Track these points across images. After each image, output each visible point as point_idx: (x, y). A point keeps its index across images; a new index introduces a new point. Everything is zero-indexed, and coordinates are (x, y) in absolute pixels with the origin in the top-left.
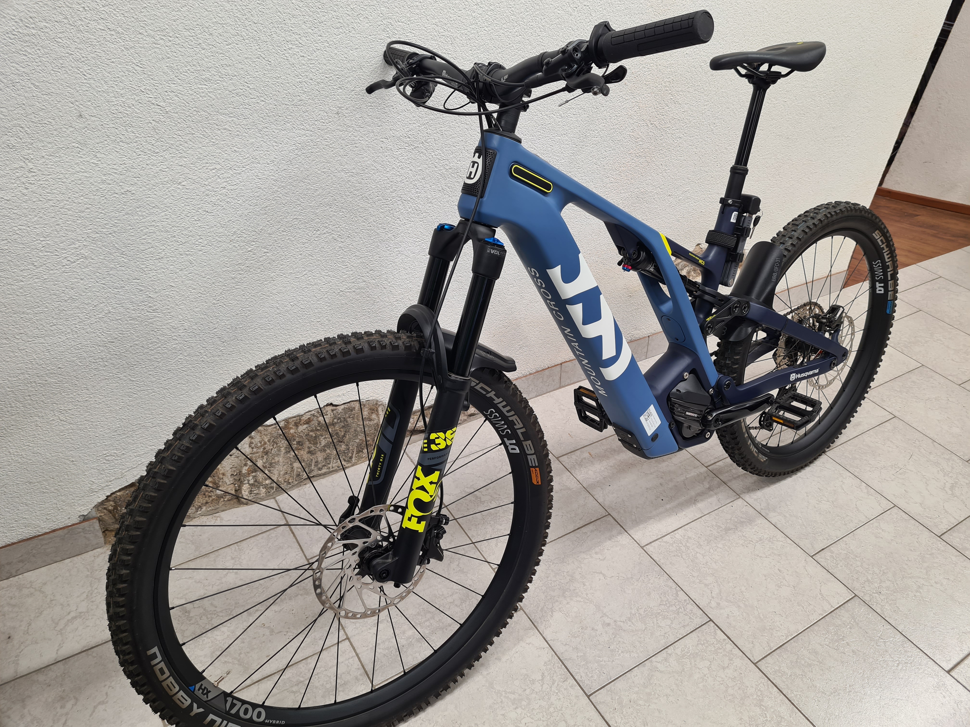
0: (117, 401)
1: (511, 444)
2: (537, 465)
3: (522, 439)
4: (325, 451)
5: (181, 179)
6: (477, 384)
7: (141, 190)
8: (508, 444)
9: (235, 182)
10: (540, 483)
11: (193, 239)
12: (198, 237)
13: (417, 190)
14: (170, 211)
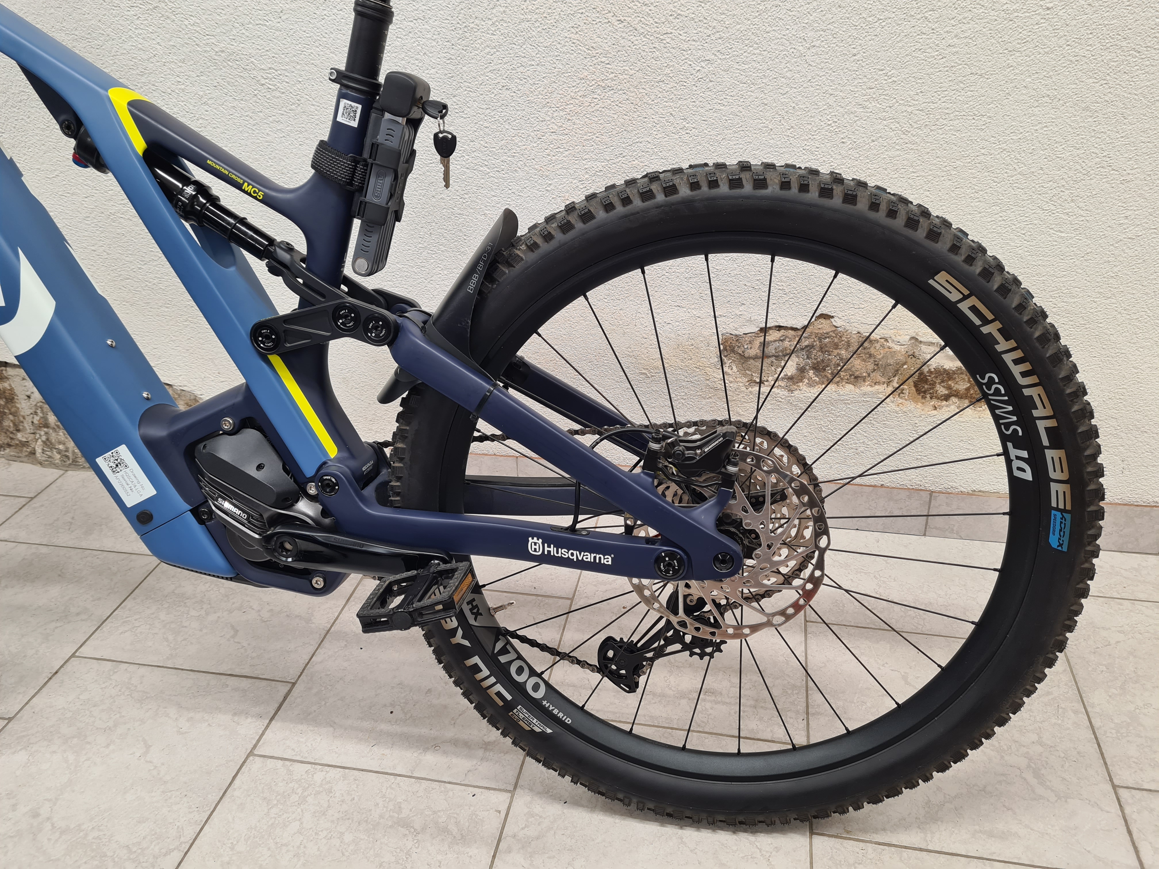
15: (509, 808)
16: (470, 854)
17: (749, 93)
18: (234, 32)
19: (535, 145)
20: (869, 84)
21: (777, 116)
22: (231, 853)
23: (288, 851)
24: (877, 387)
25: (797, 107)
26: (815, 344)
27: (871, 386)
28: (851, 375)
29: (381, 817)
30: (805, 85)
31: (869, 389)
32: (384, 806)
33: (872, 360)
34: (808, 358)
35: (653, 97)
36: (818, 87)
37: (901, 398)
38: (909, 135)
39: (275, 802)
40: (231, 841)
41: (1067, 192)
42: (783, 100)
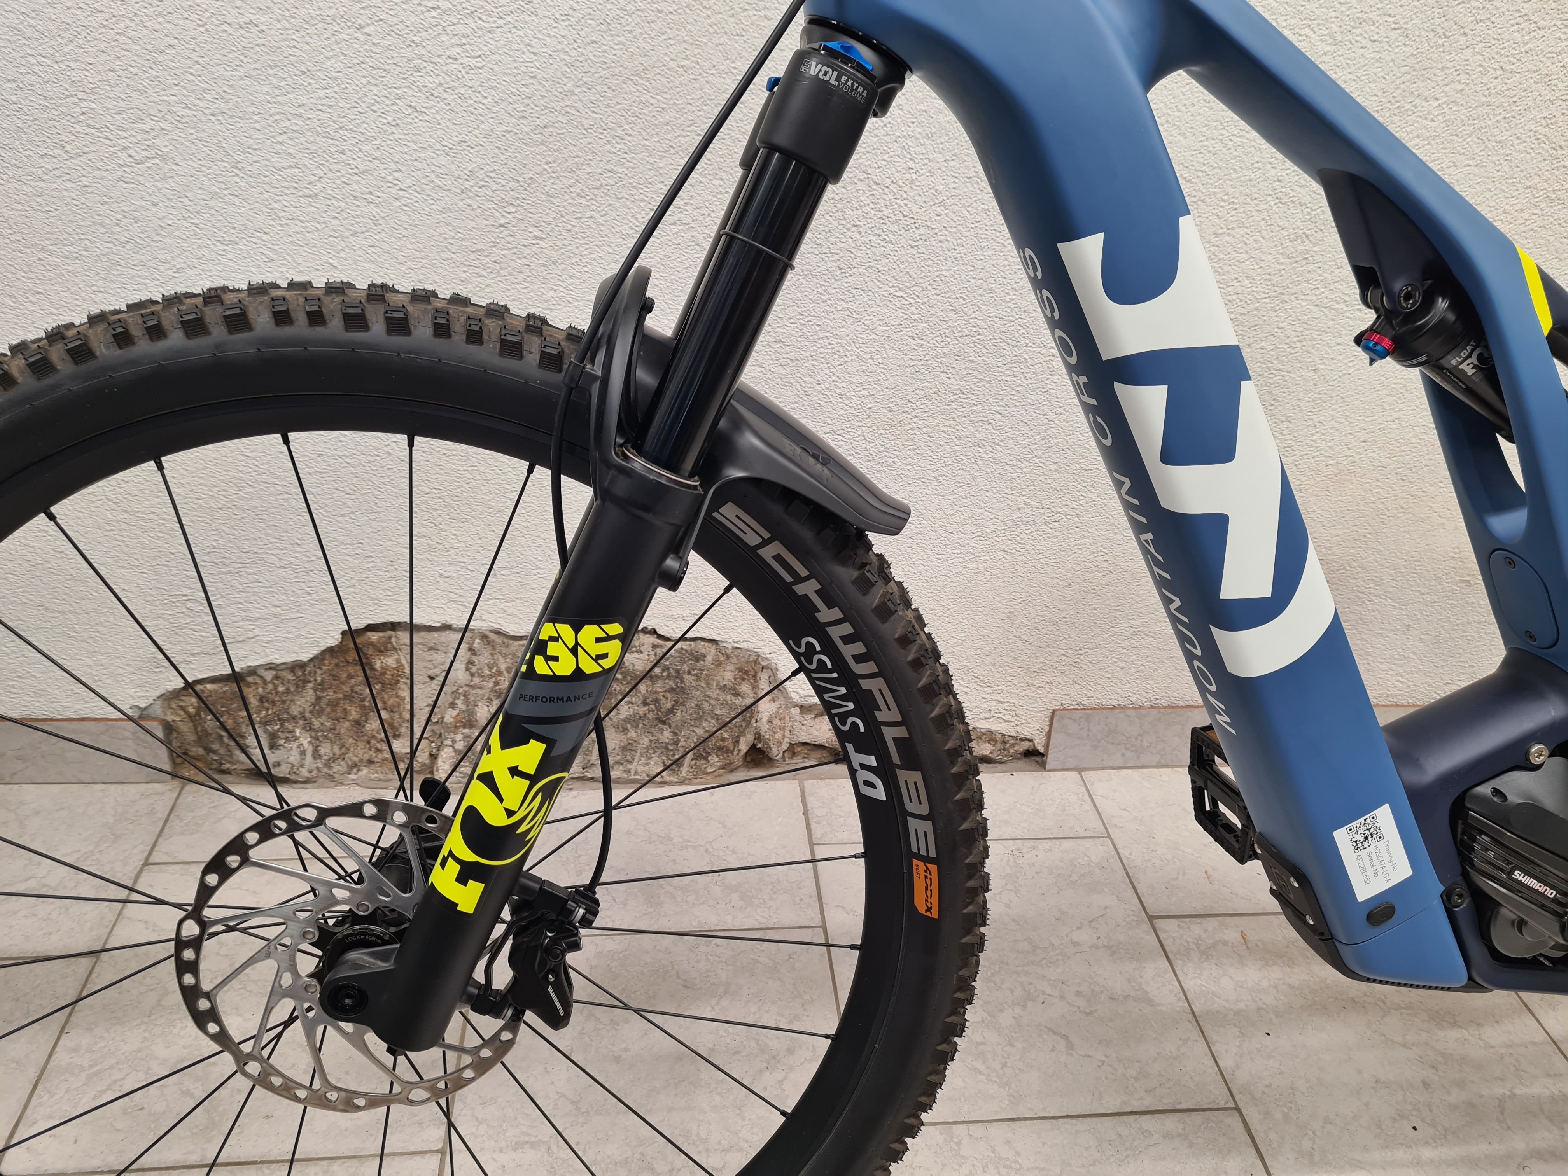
0: (215, 490)
1: (864, 767)
2: (933, 854)
3: (896, 759)
4: (625, 730)
5: (363, 17)
6: (765, 543)
7: (279, 26)
8: (856, 766)
9: (480, 49)
10: (935, 914)
11: (382, 166)
12: (393, 166)
13: (911, 164)
14: (336, 89)
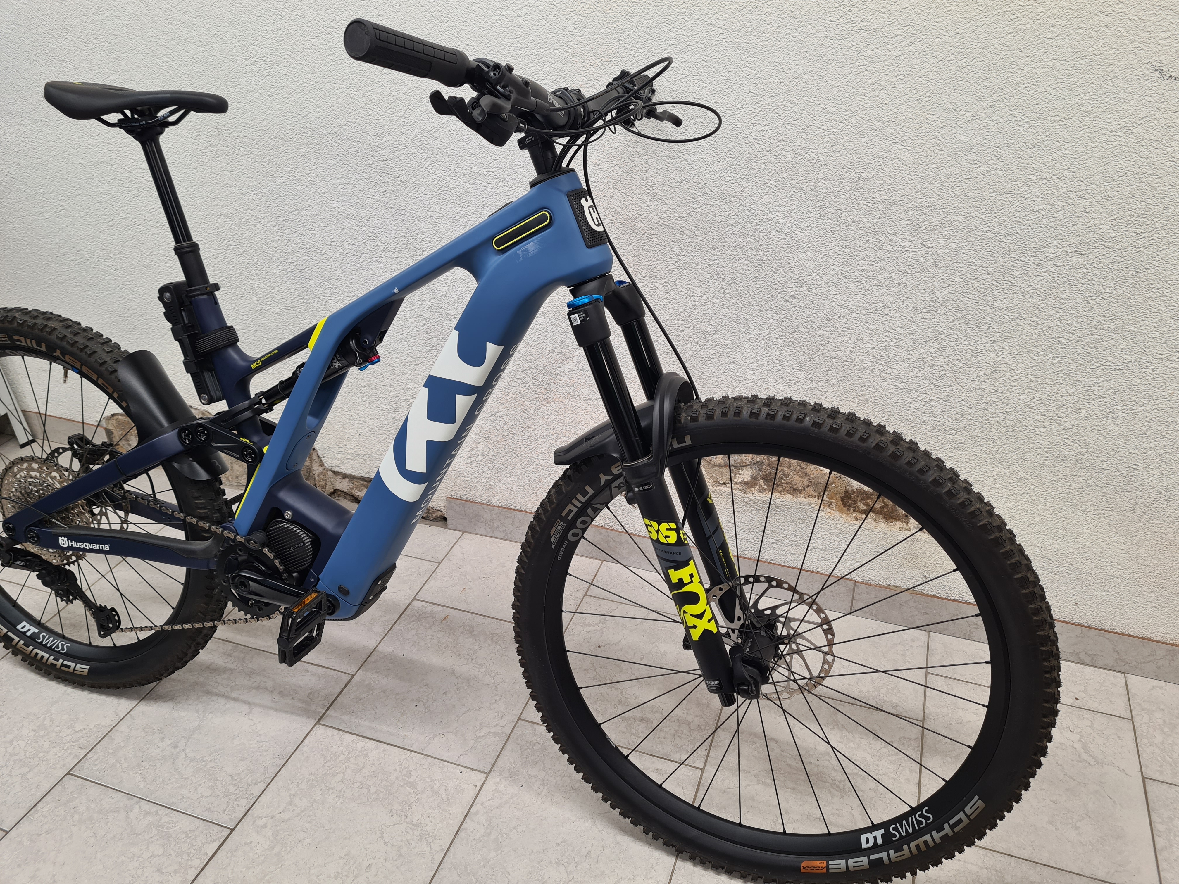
15: (483, 784)
16: (450, 812)
17: (713, 281)
18: (352, 201)
19: (560, 297)
20: (801, 284)
21: (734, 298)
22: (296, 789)
23: (333, 793)
24: (810, 499)
25: (748, 294)
26: (764, 461)
27: (806, 498)
28: (790, 488)
29: (397, 778)
30: (753, 280)
31: (804, 500)
32: (400, 772)
33: (807, 478)
34: (759, 470)
35: (644, 275)
36: (763, 282)
37: (831, 508)
38: (832, 321)
39: (329, 759)
40: (297, 781)
41: (952, 374)
42: (738, 288)
